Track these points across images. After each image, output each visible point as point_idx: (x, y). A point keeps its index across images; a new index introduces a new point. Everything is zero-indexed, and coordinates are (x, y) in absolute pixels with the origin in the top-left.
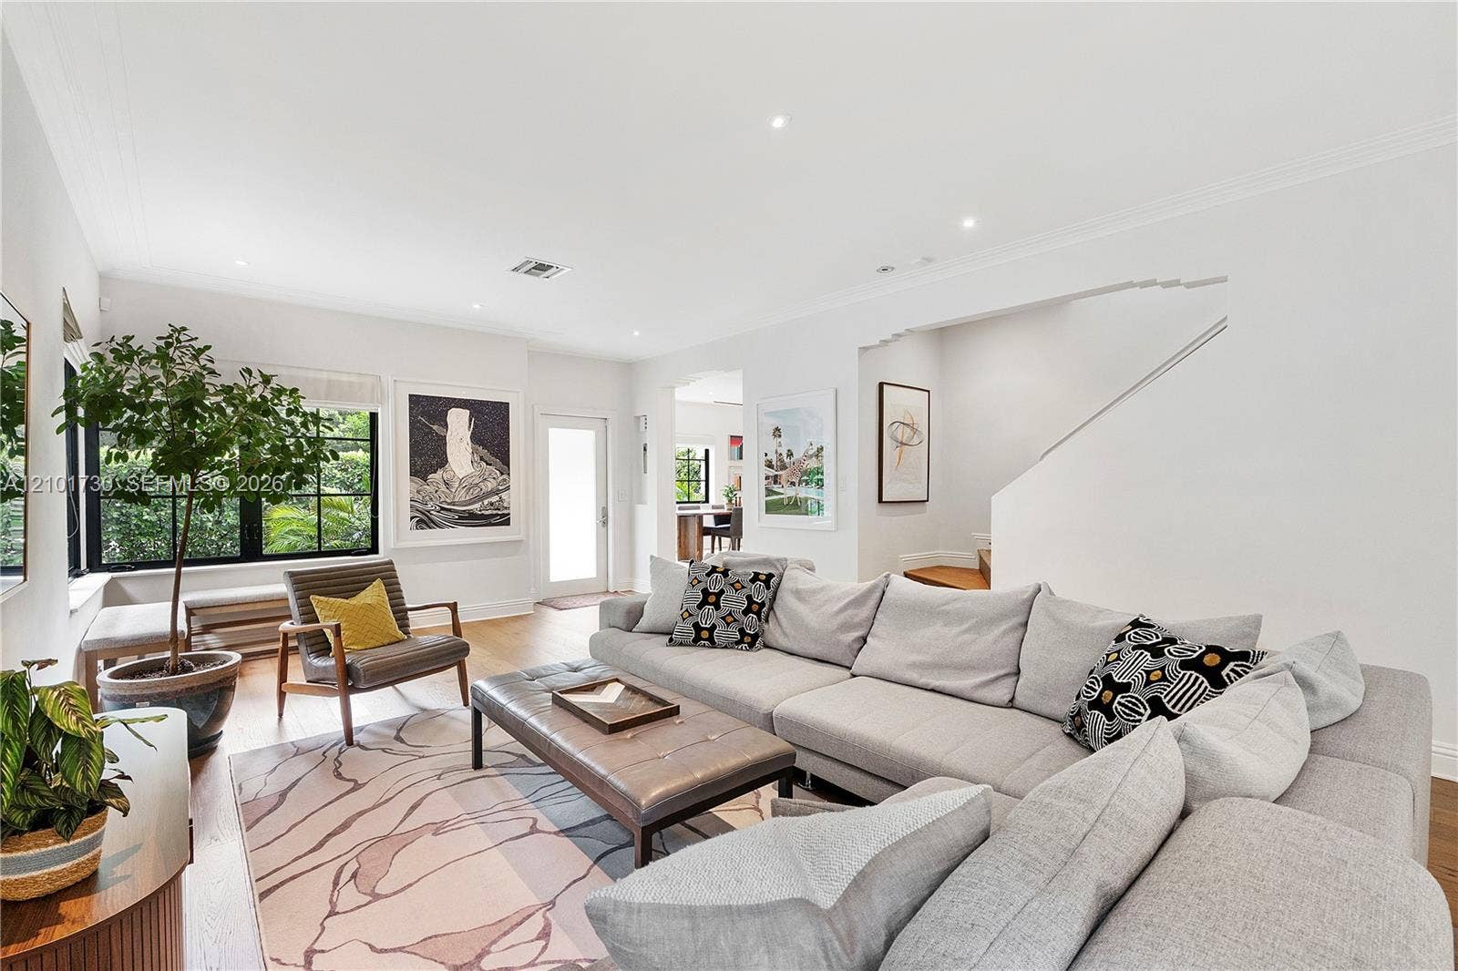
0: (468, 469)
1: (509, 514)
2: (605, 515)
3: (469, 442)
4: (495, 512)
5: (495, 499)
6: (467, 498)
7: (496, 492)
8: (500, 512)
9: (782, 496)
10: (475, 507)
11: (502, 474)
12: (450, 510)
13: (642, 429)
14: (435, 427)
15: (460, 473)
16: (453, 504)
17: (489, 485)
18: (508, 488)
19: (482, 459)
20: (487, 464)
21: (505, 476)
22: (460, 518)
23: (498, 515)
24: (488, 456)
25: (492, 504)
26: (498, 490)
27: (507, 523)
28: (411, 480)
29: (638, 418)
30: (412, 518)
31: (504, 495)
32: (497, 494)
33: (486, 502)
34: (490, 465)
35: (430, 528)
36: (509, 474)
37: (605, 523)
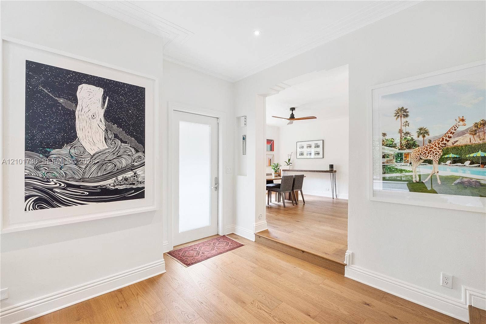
0: (102, 146)
1: (144, 188)
2: (217, 183)
3: (103, 120)
4: (129, 187)
5: (129, 174)
6: (99, 174)
7: (132, 168)
8: (134, 187)
9: (410, 174)
10: (109, 183)
11: (137, 151)
12: (78, 187)
13: (243, 125)
14: (61, 101)
15: (91, 150)
16: (83, 180)
17: (124, 161)
18: (143, 164)
19: (116, 136)
20: (122, 141)
21: (140, 154)
22: (91, 194)
23: (132, 189)
24: (123, 135)
25: (126, 179)
26: (133, 166)
27: (141, 195)
28: (27, 155)
29: (239, 118)
30: (27, 198)
31: (139, 171)
32: (132, 170)
33: (120, 178)
34: (126, 142)
35: (53, 207)
36: (144, 152)
37: (217, 188)
